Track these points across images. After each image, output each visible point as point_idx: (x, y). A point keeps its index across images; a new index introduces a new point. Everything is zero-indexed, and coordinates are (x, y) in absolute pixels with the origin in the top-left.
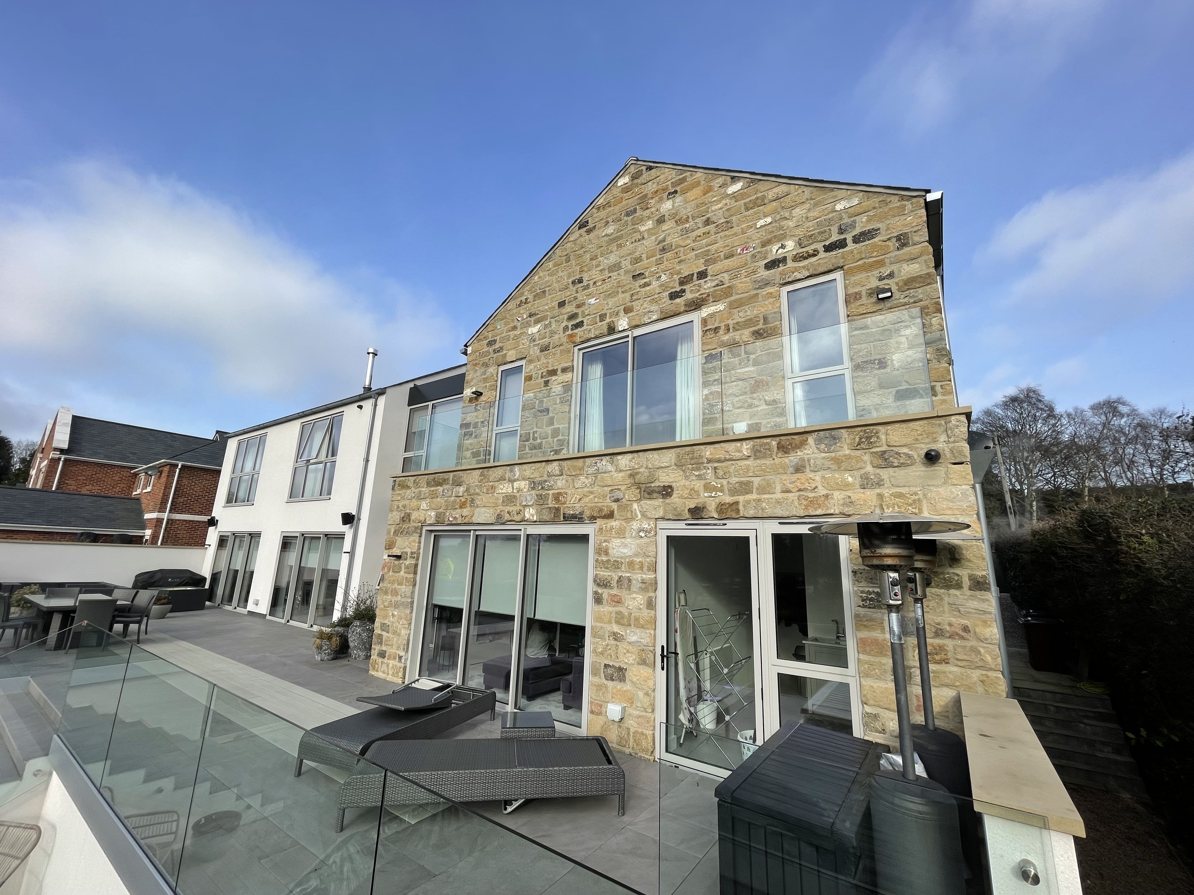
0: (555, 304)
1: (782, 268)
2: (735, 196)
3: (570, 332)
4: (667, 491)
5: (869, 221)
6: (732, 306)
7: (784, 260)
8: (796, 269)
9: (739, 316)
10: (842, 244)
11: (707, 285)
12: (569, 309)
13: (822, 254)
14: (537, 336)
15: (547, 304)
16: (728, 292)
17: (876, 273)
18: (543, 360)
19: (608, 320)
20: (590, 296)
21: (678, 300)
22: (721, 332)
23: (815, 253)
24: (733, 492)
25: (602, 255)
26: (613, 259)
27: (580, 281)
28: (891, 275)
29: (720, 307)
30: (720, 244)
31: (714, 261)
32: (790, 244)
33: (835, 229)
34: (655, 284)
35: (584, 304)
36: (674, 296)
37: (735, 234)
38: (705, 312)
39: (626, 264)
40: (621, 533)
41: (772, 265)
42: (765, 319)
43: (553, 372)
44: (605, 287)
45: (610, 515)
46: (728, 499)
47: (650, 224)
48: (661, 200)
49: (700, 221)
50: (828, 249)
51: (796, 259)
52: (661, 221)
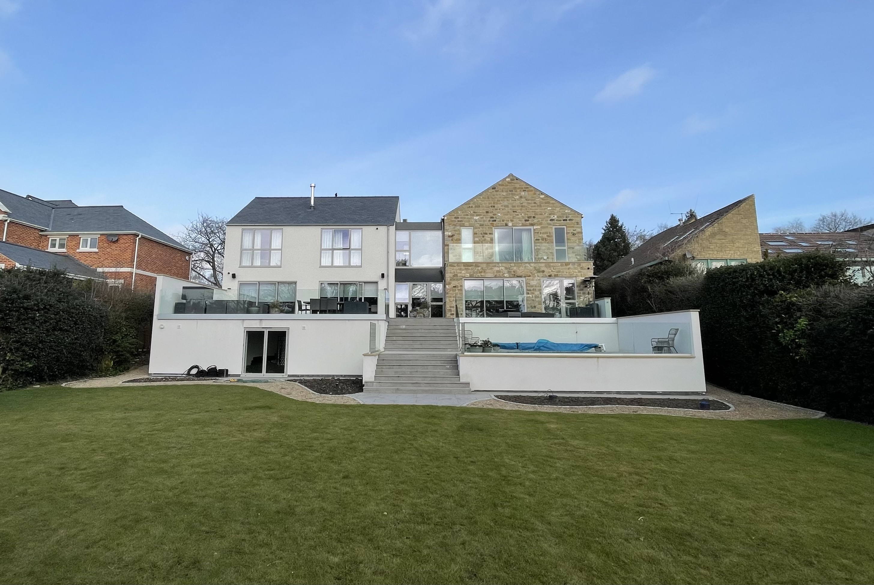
0: (485, 211)
1: (553, 222)
2: (542, 199)
3: (491, 222)
4: (543, 271)
5: (572, 217)
6: (542, 227)
7: (554, 220)
8: (557, 223)
9: (543, 231)
10: (566, 220)
11: (535, 221)
12: (491, 215)
13: (562, 221)
14: (478, 220)
15: (480, 210)
16: (541, 224)
17: (573, 229)
18: (481, 229)
19: (505, 222)
20: (499, 213)
21: (527, 222)
22: (539, 234)
23: (561, 221)
24: (557, 272)
25: (502, 201)
26: (506, 203)
27: (494, 207)
28: (575, 230)
29: (539, 227)
30: (538, 210)
31: (537, 214)
32: (556, 217)
33: (565, 216)
34: (520, 216)
35: (496, 215)
36: (526, 221)
37: (542, 209)
38: (535, 227)
39: (510, 206)
40: (533, 280)
41: (551, 220)
42: (550, 233)
43: (486, 234)
44: (504, 211)
45: (530, 276)
46: (556, 274)
47: (517, 197)
48: (521, 191)
49: (533, 202)
50: (564, 220)
51: (557, 220)
52: (521, 197)
